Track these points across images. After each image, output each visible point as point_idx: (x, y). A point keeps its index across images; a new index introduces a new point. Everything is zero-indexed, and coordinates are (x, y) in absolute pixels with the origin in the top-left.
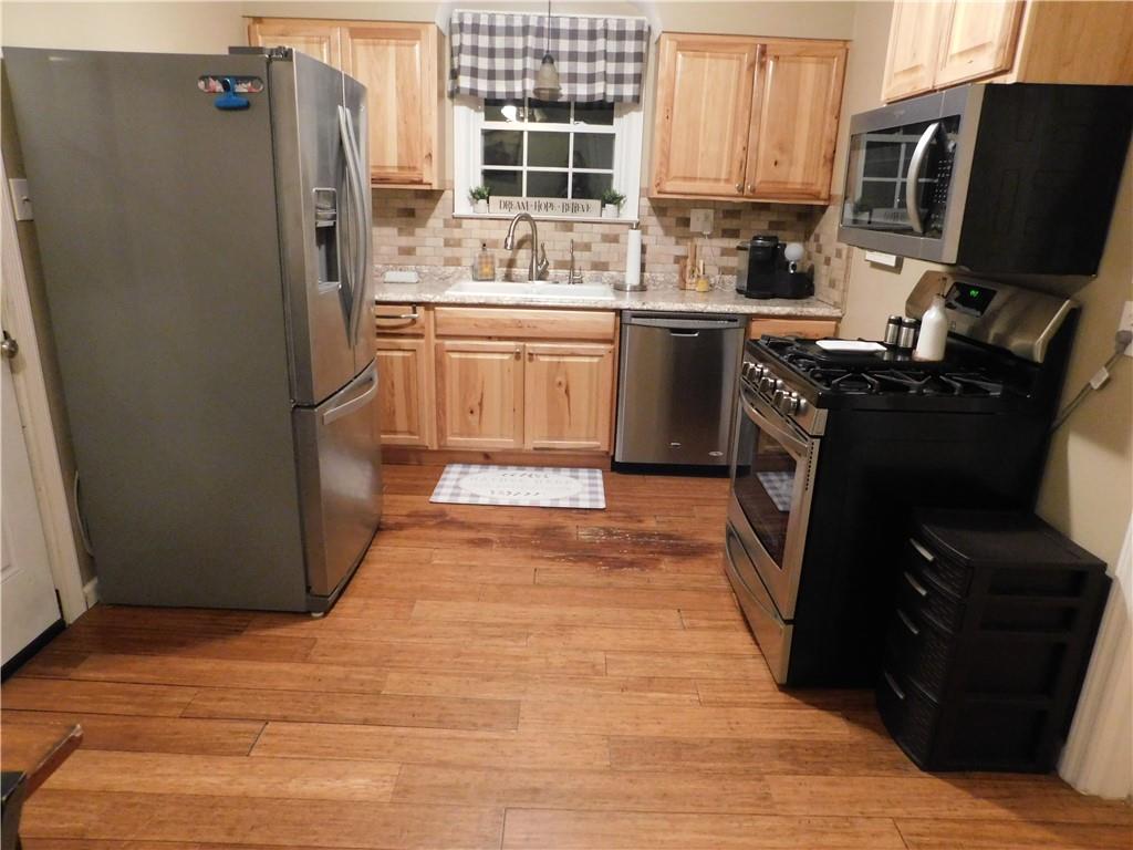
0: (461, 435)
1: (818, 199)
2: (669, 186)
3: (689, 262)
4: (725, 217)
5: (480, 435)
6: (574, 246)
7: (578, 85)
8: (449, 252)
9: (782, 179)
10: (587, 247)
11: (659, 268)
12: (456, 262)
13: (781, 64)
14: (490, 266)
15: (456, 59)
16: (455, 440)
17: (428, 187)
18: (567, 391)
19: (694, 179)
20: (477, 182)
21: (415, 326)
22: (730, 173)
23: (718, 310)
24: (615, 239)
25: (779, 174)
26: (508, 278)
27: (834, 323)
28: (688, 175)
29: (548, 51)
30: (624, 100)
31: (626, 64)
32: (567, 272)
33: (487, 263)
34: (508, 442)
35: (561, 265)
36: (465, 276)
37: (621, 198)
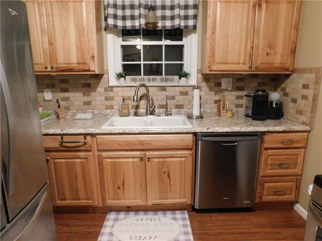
0: (114, 199)
1: (288, 70)
2: (215, 67)
3: (222, 103)
4: (237, 81)
5: (124, 199)
6: (168, 98)
7: (166, 21)
8: (107, 103)
9: (271, 62)
10: (173, 98)
11: (207, 106)
12: (111, 107)
13: (269, 4)
14: (127, 109)
15: (106, 11)
16: (111, 202)
17: (93, 73)
18: (169, 176)
19: (227, 63)
20: (120, 70)
21: (87, 146)
22: (245, 60)
23: (247, 131)
24: (186, 94)
25: (268, 59)
26: (136, 114)
27: (306, 134)
28: (224, 62)
29: (151, 5)
30: (189, 28)
31: (189, 10)
32: (164, 110)
33: (125, 108)
34: (139, 202)
35: (161, 107)
36: (115, 114)
37: (188, 74)
